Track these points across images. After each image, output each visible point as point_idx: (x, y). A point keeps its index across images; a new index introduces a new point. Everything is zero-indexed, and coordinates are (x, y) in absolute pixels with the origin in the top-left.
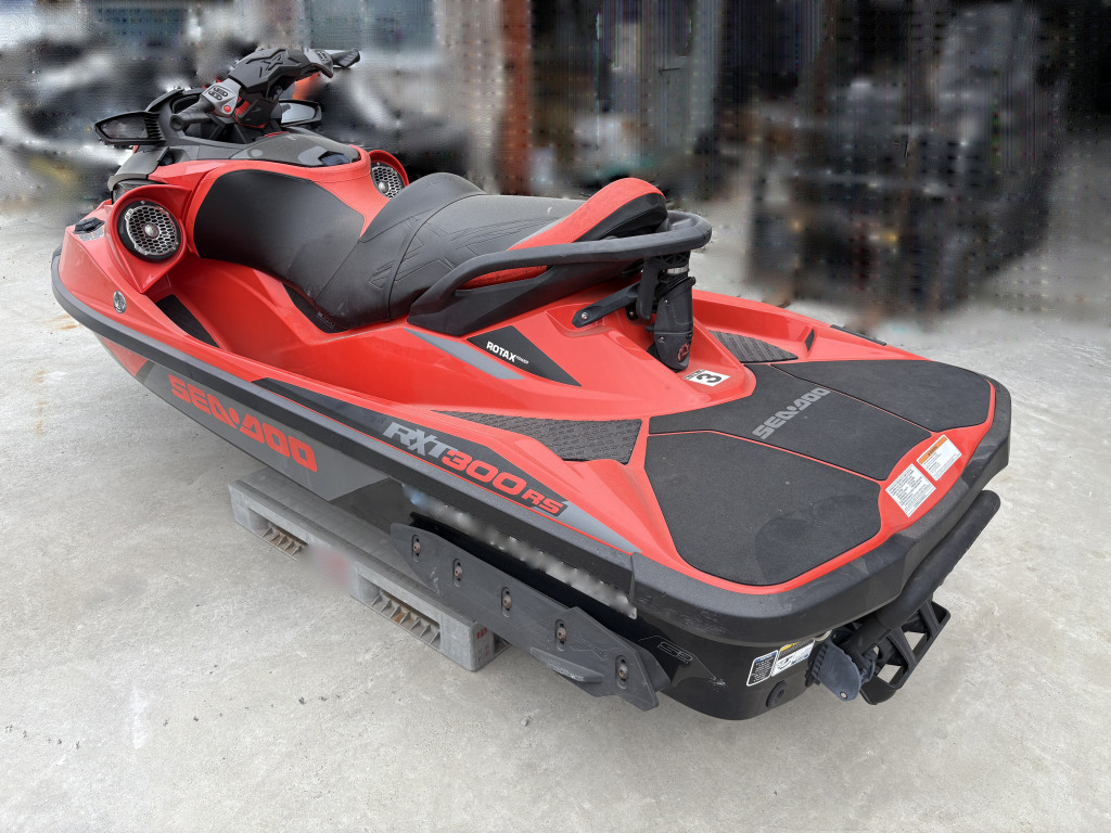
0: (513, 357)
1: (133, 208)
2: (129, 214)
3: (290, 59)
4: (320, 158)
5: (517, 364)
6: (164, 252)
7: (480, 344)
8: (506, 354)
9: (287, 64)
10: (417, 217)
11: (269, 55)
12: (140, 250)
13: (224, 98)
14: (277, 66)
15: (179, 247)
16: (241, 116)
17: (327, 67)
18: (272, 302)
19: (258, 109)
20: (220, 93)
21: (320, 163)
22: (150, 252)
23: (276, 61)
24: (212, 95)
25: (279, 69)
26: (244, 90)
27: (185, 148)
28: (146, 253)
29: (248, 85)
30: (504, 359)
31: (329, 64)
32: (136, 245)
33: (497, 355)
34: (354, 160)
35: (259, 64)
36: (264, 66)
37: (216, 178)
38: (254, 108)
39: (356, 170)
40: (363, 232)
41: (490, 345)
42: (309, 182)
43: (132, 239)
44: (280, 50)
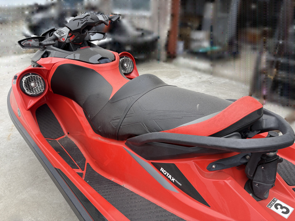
0: (173, 180)
1: (26, 76)
2: (24, 79)
3: (91, 19)
4: (98, 60)
5: (175, 184)
6: (38, 93)
7: (158, 167)
8: (170, 177)
9: (90, 21)
10: (133, 97)
11: (83, 18)
12: (28, 93)
13: (62, 35)
14: (85, 22)
15: (44, 91)
16: (72, 40)
17: (106, 22)
18: (78, 114)
19: (78, 38)
20: (61, 33)
21: (98, 62)
22: (32, 93)
23: (85, 20)
24: (57, 33)
25: (86, 23)
26: (71, 32)
27: (51, 51)
28: (31, 94)
29: (72, 29)
30: (169, 179)
31: (107, 21)
32: (26, 91)
33: (165, 176)
34: (112, 61)
35: (78, 21)
36: (80, 22)
37: (58, 66)
38: (77, 37)
39: (112, 66)
40: (110, 98)
41: (162, 169)
42: (93, 71)
43: (25, 89)
44: (88, 15)
